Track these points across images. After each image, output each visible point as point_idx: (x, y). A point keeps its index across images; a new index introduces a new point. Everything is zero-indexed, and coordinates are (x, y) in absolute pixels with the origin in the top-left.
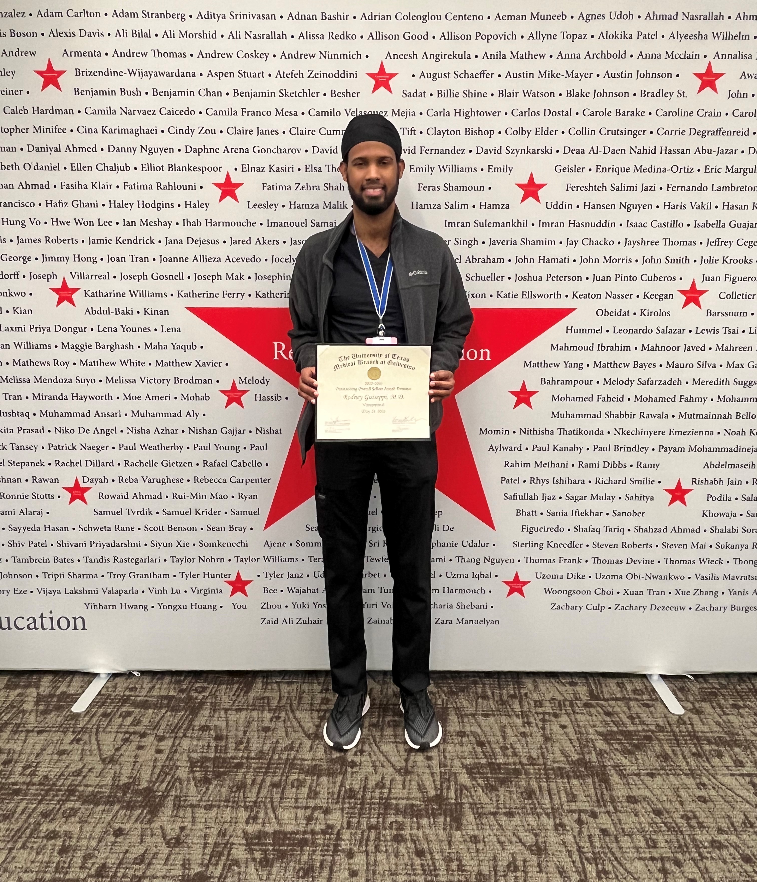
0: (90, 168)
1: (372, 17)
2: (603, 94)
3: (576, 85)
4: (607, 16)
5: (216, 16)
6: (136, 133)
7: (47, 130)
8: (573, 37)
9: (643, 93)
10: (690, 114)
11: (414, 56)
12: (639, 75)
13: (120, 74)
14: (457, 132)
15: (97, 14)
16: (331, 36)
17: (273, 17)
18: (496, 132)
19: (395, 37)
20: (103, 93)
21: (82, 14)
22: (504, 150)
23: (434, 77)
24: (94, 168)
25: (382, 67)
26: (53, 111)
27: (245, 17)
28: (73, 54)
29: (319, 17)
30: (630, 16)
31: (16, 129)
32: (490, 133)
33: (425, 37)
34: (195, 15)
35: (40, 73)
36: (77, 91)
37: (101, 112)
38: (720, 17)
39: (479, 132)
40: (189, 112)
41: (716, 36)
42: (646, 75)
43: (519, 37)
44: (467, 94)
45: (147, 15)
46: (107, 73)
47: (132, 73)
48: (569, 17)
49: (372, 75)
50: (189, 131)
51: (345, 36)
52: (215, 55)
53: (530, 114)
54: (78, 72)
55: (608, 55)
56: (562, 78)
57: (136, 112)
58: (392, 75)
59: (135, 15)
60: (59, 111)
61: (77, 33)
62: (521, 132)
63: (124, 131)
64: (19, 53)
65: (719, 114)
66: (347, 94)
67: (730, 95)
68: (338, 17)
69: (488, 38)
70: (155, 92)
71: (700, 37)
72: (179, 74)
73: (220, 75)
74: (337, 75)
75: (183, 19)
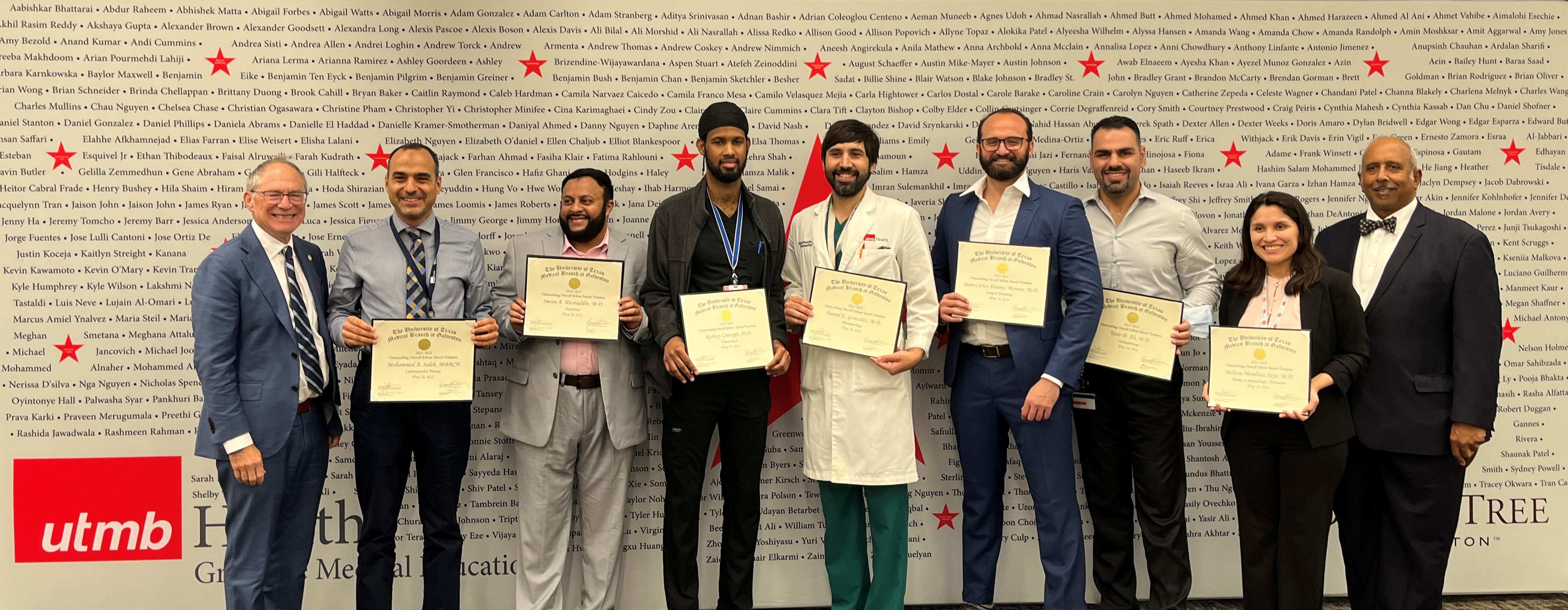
0: (564, 142)
1: (809, 17)
2: (1004, 78)
3: (981, 71)
4: (1004, 16)
5: (678, 17)
6: (606, 112)
7: (528, 110)
8: (976, 33)
9: (1037, 78)
10: (1078, 94)
11: (844, 49)
12: (1033, 63)
13: (594, 63)
14: (882, 111)
15: (576, 15)
16: (774, 32)
17: (726, 17)
18: (915, 110)
19: (829, 33)
20: (579, 79)
21: (563, 15)
22: (922, 125)
23: (861, 65)
24: (568, 142)
25: (818, 57)
26: (534, 94)
27: (701, 17)
28: (554, 47)
29: (765, 17)
30: (1023, 16)
31: (500, 109)
32: (910, 111)
33: (854, 33)
34: (660, 15)
35: (524, 62)
36: (555, 78)
37: (577, 94)
38: (1098, 16)
39: (901, 110)
40: (653, 95)
41: (1095, 31)
42: (1039, 62)
43: (931, 33)
44: (890, 79)
45: (618, 15)
46: (583, 62)
47: (604, 62)
48: (973, 17)
49: (809, 64)
50: (652, 110)
51: (787, 33)
52: (676, 48)
53: (943, 95)
54: (557, 62)
55: (1006, 47)
56: (969, 66)
57: (607, 95)
58: (826, 64)
59: (609, 15)
60: (539, 94)
61: (558, 30)
62: (936, 109)
63: (596, 110)
64: (506, 46)
65: (1102, 94)
66: (788, 80)
67: (1110, 78)
68: (780, 17)
69: (906, 34)
70: (624, 78)
71: (1081, 31)
72: (645, 63)
73: (679, 64)
74: (780, 64)
75: (650, 18)
